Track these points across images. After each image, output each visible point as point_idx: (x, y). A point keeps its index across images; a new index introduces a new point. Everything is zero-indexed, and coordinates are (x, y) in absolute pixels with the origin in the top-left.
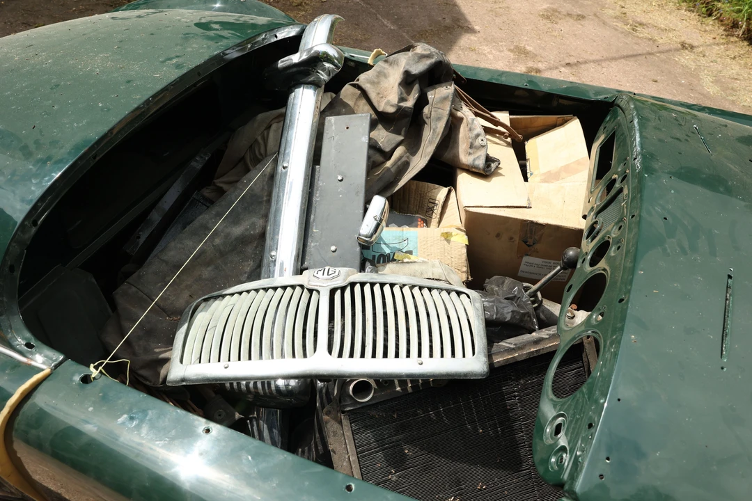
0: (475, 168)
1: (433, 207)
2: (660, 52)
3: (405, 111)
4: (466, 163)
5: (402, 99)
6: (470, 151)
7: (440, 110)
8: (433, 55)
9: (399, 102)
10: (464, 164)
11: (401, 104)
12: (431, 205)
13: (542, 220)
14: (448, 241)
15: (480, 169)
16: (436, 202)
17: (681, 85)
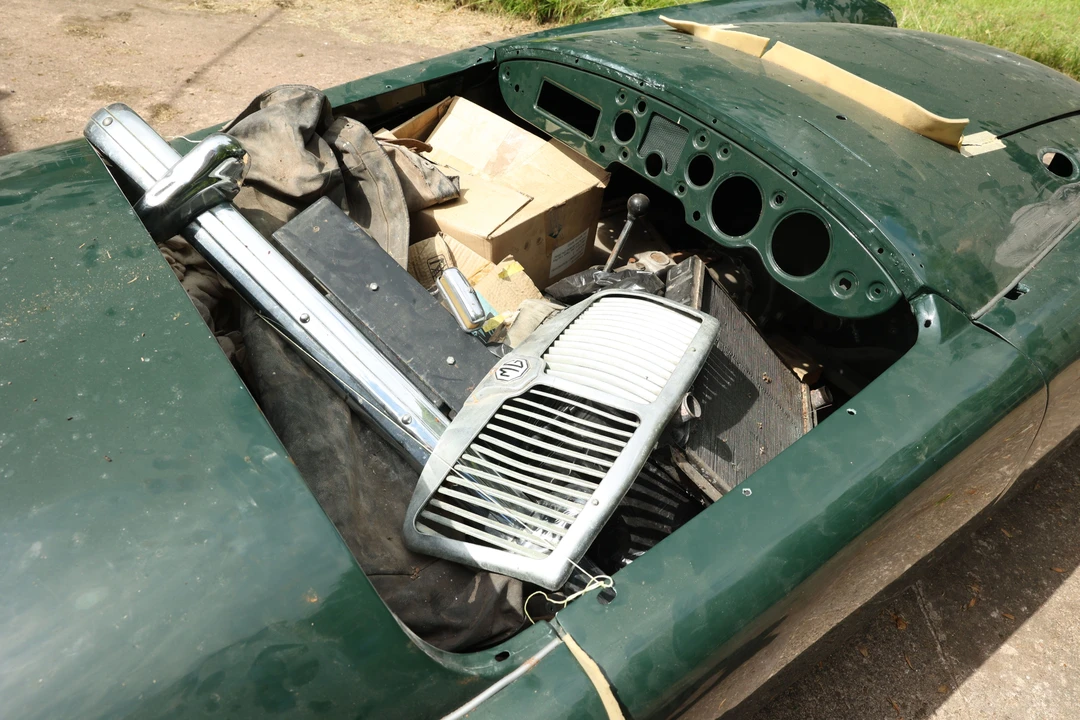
0: (446, 196)
1: (439, 266)
2: (266, 21)
3: (336, 177)
4: (433, 197)
5: (321, 166)
6: (427, 181)
7: (372, 154)
8: (311, 94)
9: (320, 170)
10: (431, 201)
11: (324, 171)
12: (434, 266)
13: (560, 200)
14: (508, 279)
15: (453, 194)
16: (439, 258)
17: (327, 48)
